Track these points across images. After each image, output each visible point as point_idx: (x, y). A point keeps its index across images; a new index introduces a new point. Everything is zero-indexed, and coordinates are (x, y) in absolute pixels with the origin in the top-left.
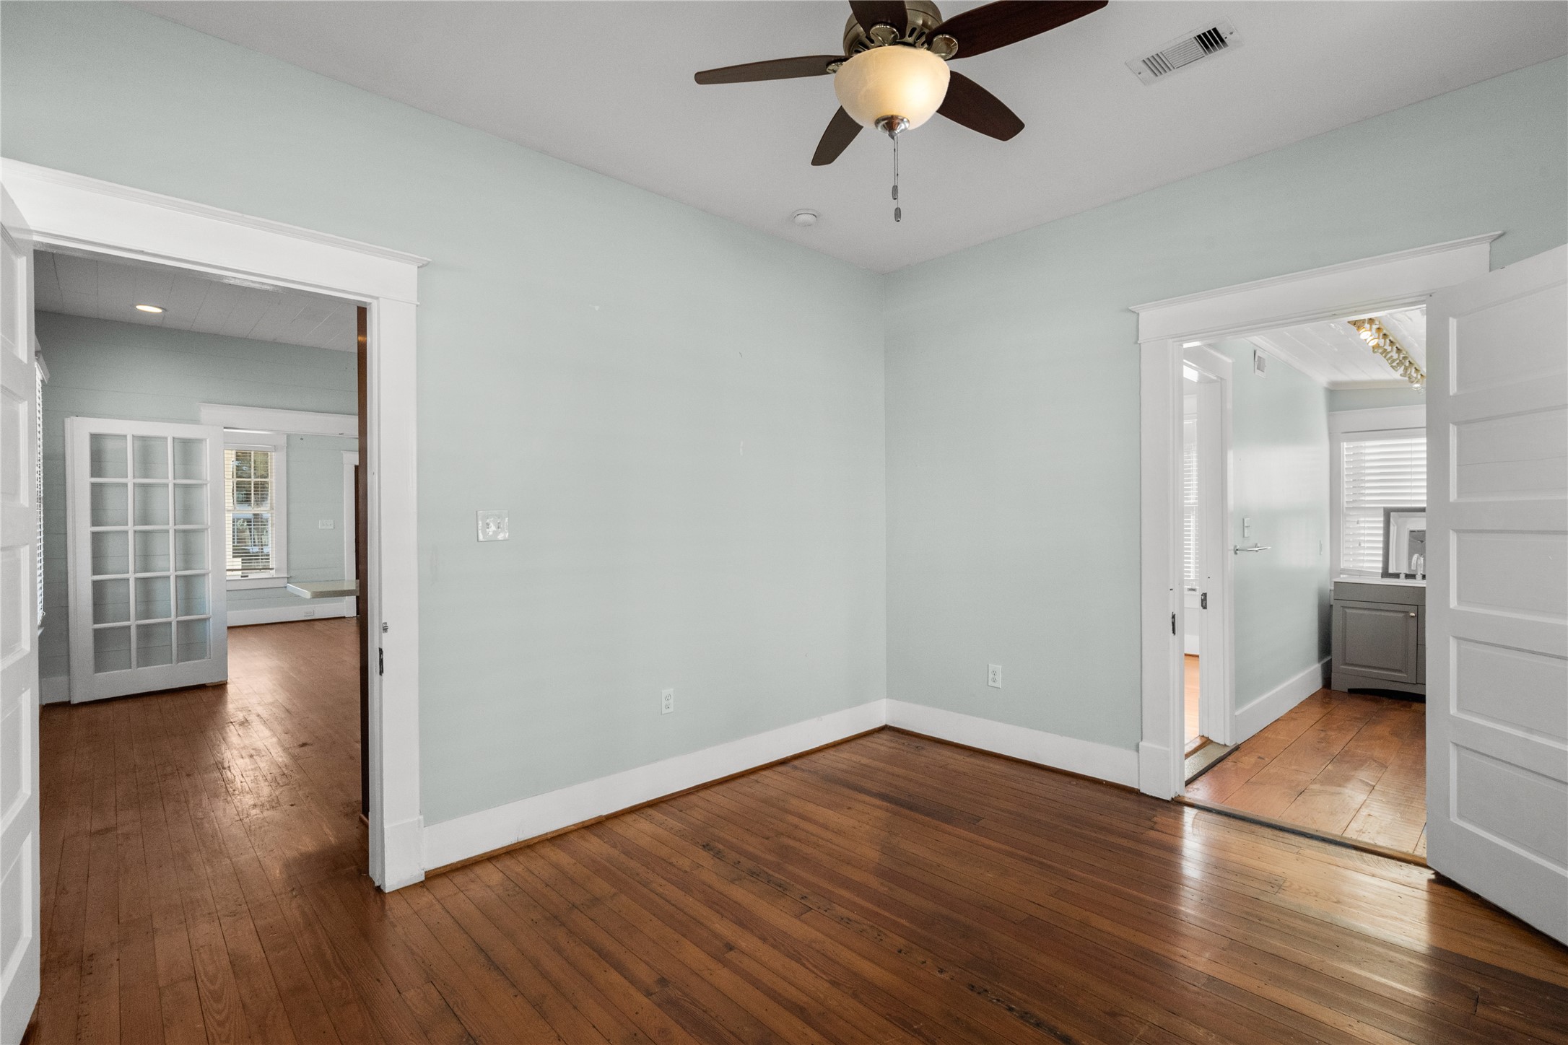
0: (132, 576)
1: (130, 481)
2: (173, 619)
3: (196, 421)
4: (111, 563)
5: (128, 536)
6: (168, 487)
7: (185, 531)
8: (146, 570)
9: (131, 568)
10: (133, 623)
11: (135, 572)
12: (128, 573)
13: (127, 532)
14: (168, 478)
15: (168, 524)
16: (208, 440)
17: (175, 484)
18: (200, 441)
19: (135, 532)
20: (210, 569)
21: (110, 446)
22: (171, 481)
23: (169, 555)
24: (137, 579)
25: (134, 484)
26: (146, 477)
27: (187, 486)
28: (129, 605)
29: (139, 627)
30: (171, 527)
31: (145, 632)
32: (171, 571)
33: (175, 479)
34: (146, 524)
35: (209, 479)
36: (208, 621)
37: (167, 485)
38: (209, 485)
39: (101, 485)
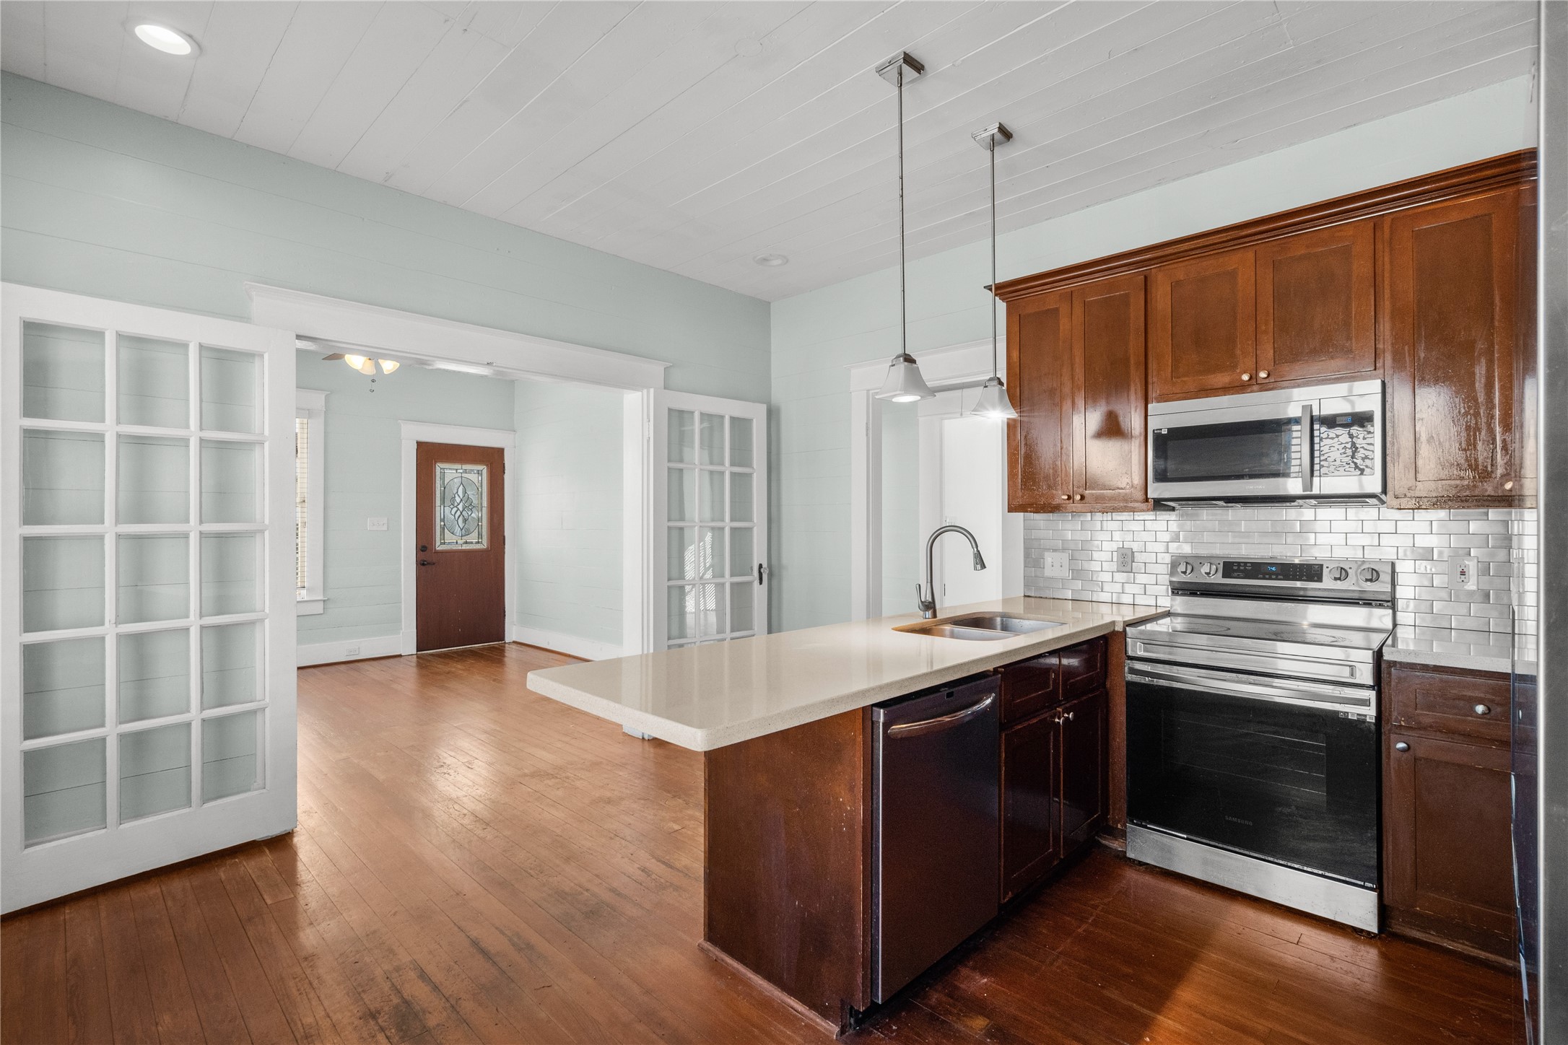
0: (110, 631)
1: (110, 428)
2: (195, 715)
3: (243, 318)
4: (64, 603)
5: (103, 545)
6: (188, 446)
7: (220, 536)
8: (140, 618)
9: (110, 614)
10: (111, 731)
11: (117, 623)
12: (102, 624)
13: (101, 538)
14: (187, 427)
15: (187, 521)
16: (266, 356)
17: (201, 440)
18: (249, 356)
19: (119, 536)
20: (267, 610)
21: (65, 353)
22: (193, 432)
23: (187, 583)
24: (119, 636)
25: (119, 436)
26: (142, 422)
27: (222, 445)
28: (104, 690)
29: (122, 737)
30: (193, 527)
31: (136, 745)
32: (192, 617)
33: (201, 429)
34: (140, 520)
35: (267, 433)
36: (259, 716)
37: (185, 442)
38: (267, 445)
39: (47, 434)
